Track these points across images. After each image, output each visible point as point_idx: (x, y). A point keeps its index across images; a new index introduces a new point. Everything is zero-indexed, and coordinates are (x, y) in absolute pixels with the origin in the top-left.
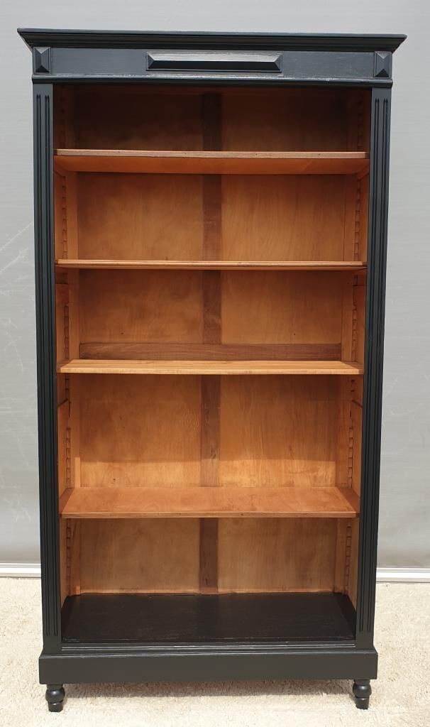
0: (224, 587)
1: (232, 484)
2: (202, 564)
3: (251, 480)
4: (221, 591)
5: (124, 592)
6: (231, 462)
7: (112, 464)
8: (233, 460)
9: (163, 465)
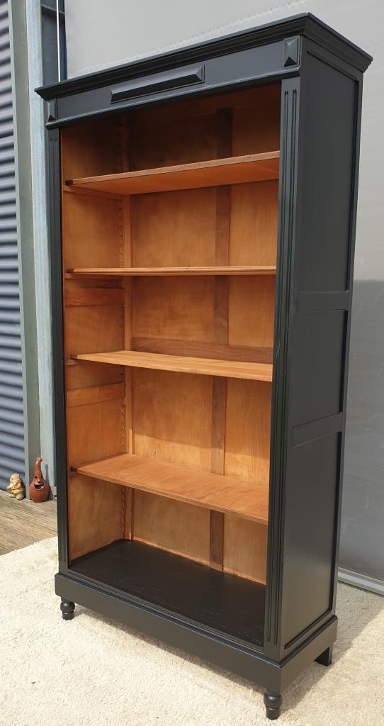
0: (229, 567)
1: (234, 475)
2: (212, 541)
3: (250, 476)
4: (226, 569)
5: (160, 547)
6: (234, 456)
7: (153, 439)
8: (235, 453)
9: (186, 447)
